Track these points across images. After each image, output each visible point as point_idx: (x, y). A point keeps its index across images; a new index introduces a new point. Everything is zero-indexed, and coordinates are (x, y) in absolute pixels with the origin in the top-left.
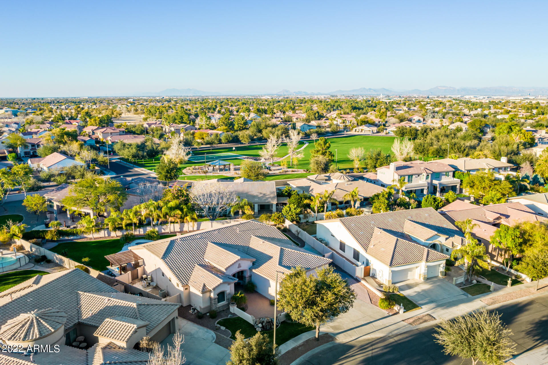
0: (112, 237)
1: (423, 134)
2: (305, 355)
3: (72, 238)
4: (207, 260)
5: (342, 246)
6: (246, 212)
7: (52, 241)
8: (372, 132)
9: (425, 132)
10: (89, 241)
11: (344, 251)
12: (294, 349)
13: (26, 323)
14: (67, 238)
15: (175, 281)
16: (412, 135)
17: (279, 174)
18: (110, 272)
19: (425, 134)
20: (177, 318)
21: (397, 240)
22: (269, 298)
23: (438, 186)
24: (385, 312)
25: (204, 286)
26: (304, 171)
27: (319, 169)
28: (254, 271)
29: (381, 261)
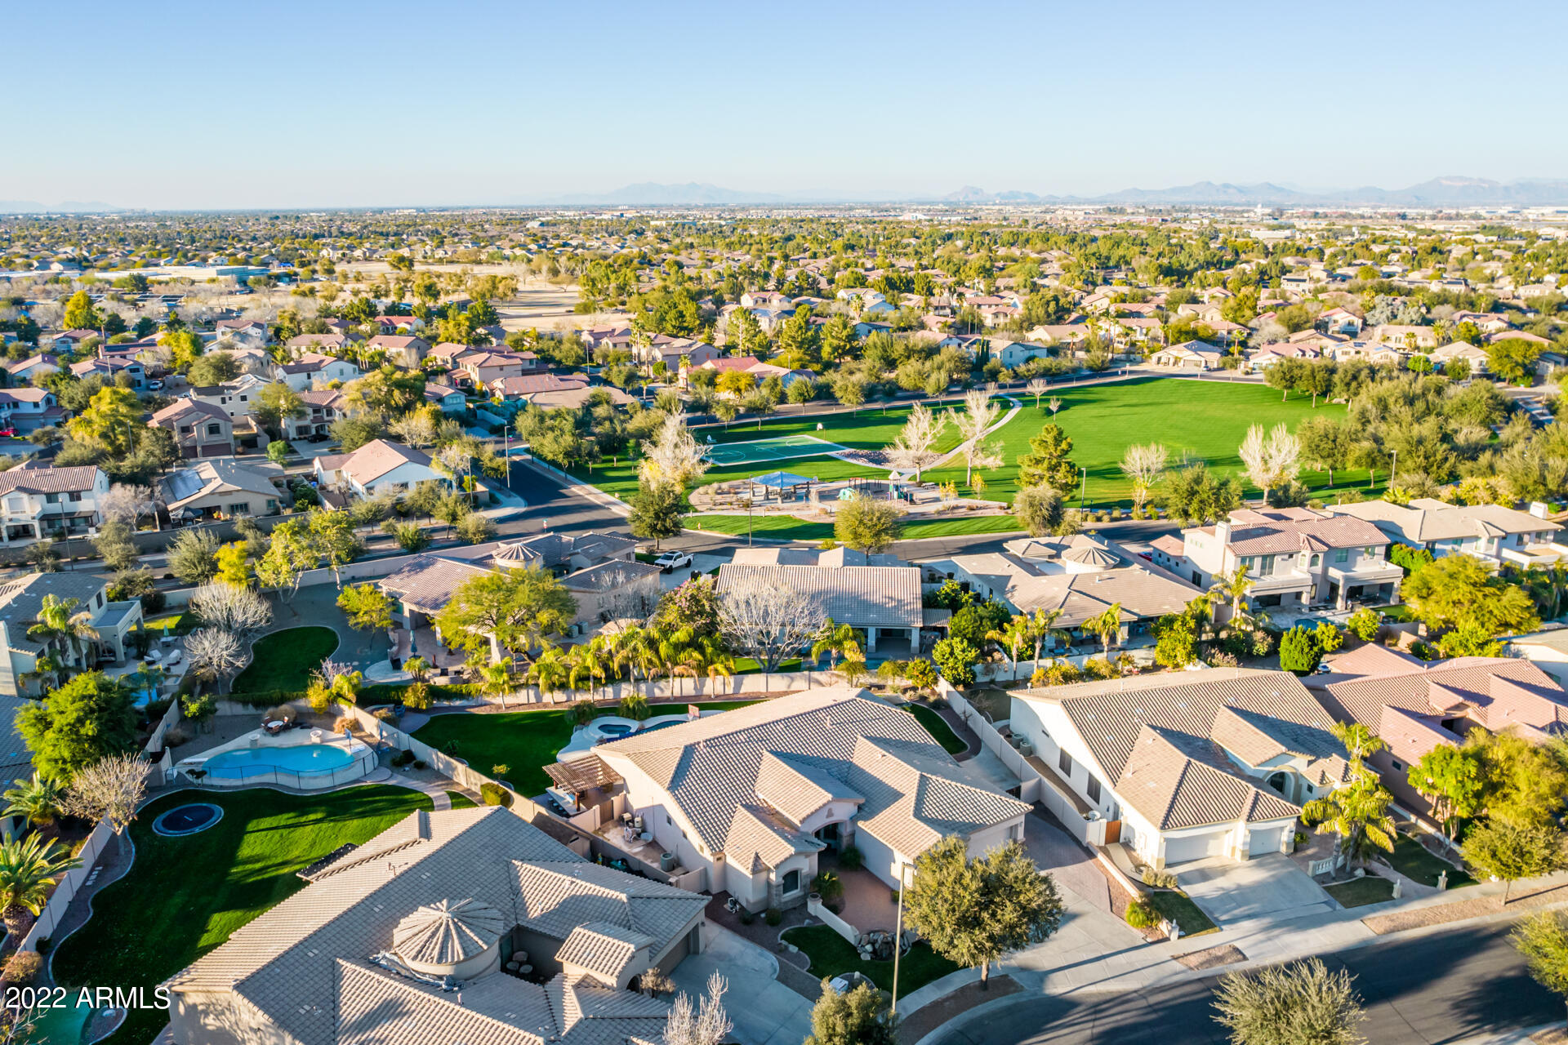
0: (545, 705)
1: (1348, 385)
2: (955, 1019)
3: (458, 703)
4: (761, 796)
5: (1066, 763)
6: (847, 655)
7: (416, 710)
8: (1206, 367)
9: (1355, 378)
10: (494, 712)
11: (1069, 774)
12: (936, 1005)
13: (437, 929)
14: (446, 703)
15: (695, 839)
16: (1316, 387)
17: (936, 517)
18: (554, 801)
19: (1354, 384)
20: (703, 924)
21: (1189, 763)
22: (891, 884)
23: (1341, 583)
24: (1138, 935)
25: (757, 858)
26: (1001, 508)
27: (1037, 519)
28: (861, 824)
29: (1143, 814)
